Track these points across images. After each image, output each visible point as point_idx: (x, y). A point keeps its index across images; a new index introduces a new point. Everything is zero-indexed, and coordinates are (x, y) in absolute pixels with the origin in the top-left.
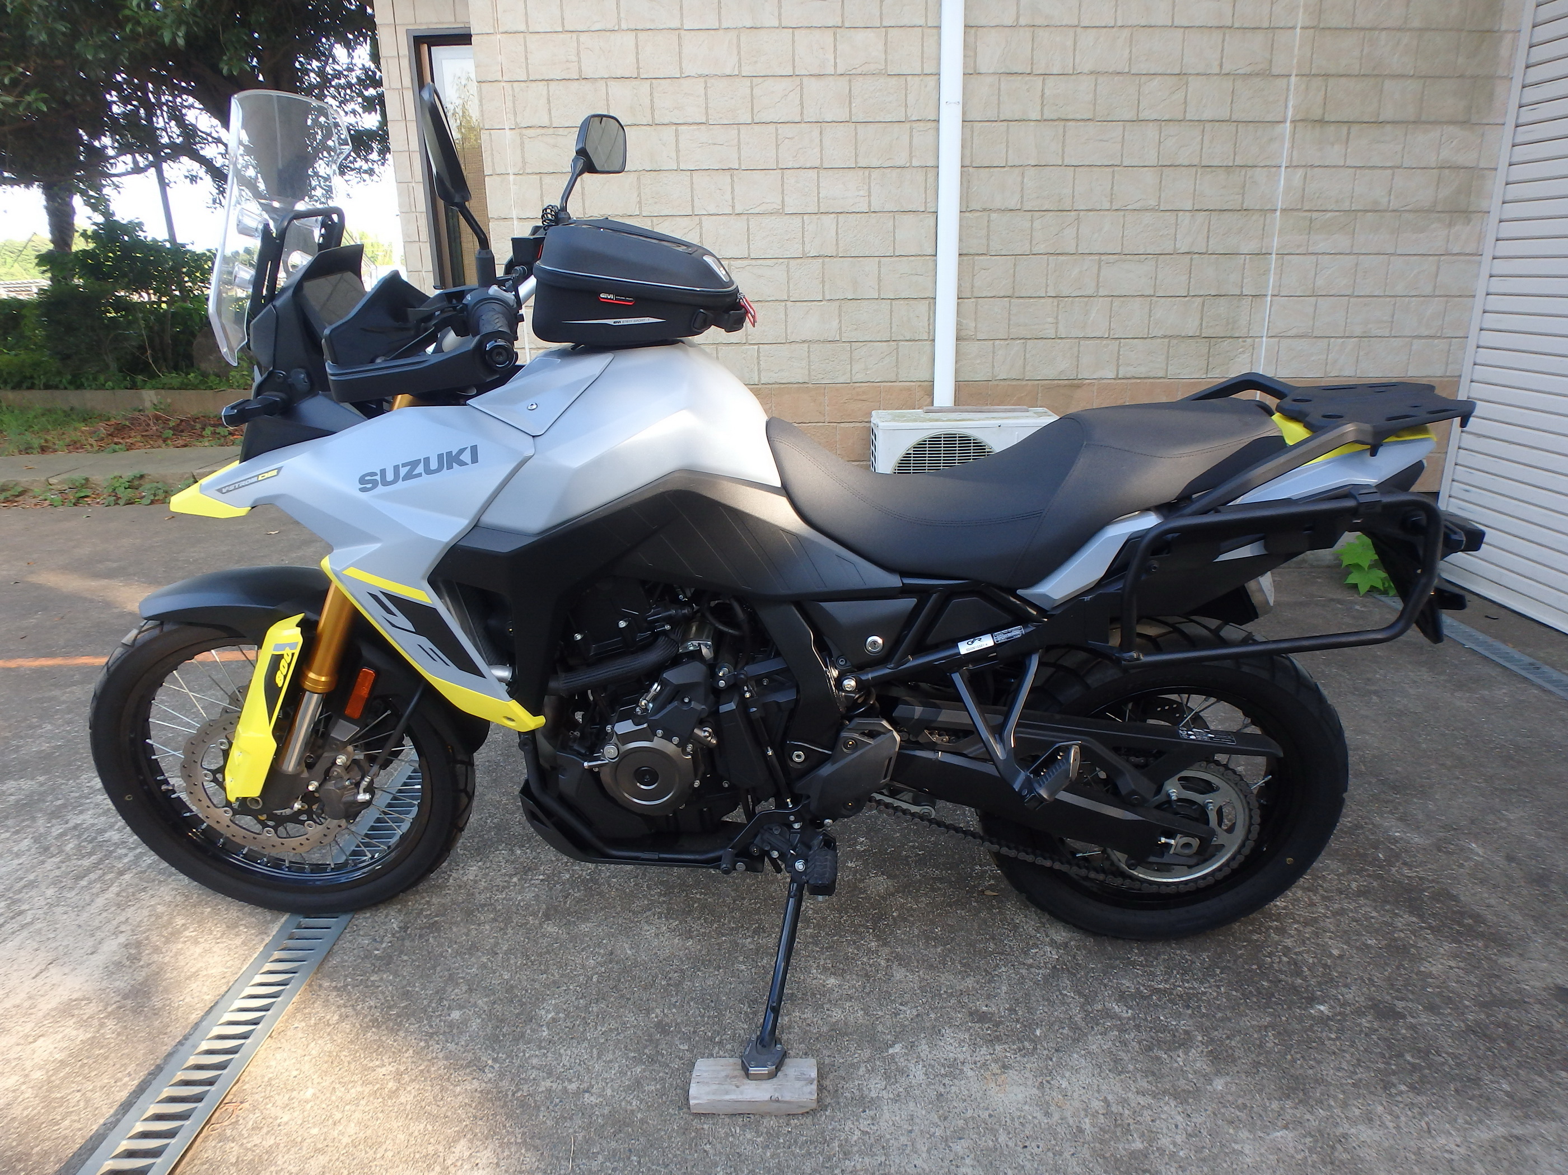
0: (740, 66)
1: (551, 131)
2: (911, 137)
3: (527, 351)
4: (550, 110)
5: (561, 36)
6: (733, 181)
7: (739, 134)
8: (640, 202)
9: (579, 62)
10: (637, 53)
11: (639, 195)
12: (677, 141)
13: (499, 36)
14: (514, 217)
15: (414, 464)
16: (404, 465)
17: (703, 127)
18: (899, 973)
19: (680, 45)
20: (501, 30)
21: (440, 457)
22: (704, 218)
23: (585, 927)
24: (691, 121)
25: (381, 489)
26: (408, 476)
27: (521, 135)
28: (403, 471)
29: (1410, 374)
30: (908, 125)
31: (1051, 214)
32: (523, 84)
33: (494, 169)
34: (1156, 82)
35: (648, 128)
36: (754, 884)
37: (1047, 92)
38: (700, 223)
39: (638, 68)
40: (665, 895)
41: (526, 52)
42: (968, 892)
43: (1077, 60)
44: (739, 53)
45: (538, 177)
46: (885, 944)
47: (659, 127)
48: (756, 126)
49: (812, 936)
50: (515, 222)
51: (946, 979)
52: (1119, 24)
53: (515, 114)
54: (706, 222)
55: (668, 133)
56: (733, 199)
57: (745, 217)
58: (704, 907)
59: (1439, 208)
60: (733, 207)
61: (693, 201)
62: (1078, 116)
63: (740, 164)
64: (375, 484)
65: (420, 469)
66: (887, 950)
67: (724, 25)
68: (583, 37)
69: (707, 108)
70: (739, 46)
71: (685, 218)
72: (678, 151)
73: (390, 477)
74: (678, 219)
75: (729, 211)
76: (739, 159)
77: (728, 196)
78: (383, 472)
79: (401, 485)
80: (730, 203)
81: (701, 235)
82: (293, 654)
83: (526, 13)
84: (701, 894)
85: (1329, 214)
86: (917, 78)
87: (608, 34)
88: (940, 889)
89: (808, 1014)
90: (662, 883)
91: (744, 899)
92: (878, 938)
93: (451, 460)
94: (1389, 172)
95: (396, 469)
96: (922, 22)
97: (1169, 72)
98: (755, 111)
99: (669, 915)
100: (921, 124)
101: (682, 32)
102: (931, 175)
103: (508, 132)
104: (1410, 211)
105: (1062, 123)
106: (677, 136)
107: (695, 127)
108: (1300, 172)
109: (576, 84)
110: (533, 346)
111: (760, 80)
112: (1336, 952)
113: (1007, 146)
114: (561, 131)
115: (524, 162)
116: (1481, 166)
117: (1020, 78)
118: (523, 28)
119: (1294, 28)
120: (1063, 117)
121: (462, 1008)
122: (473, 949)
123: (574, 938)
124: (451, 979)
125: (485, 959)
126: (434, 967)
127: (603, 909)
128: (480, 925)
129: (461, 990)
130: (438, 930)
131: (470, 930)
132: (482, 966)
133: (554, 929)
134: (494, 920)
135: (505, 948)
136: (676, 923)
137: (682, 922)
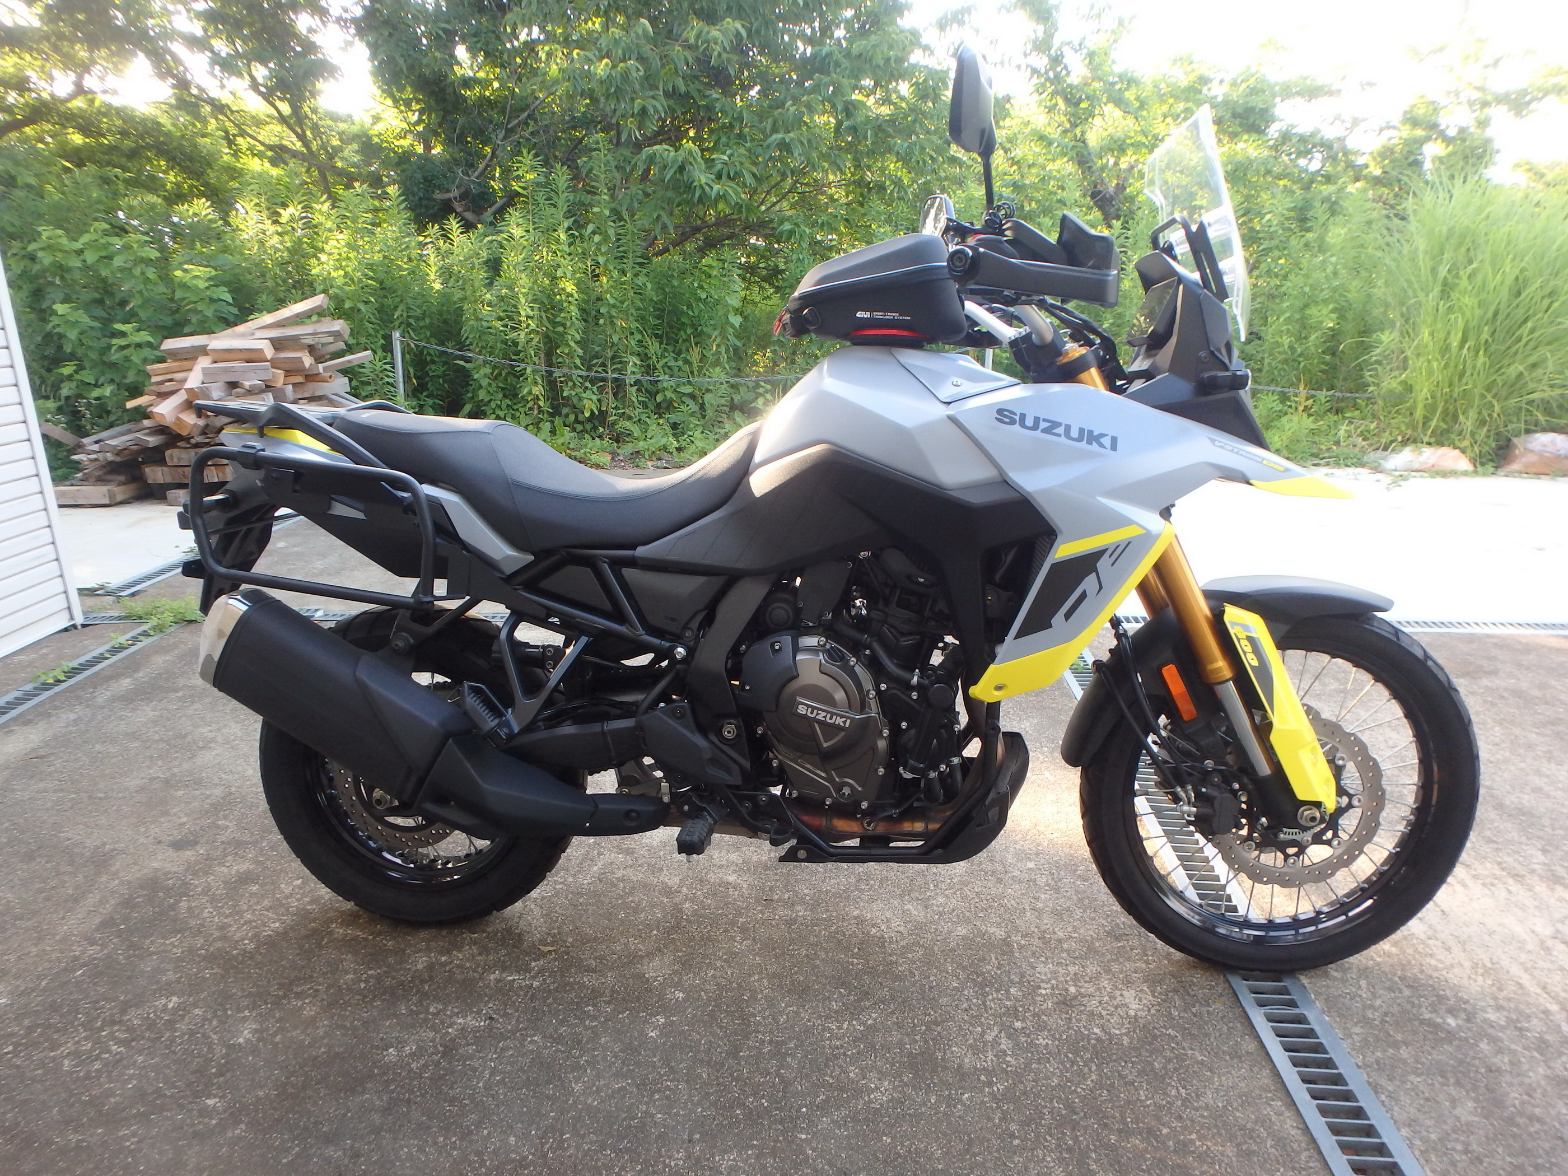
18: (674, 881)
23: (961, 931)
36: (796, 973)
40: (892, 963)
42: (568, 954)
46: (676, 905)
49: (741, 915)
51: (636, 876)
58: (847, 949)
66: (677, 900)
84: (852, 963)
88: (595, 959)
89: (755, 858)
90: (898, 978)
91: (807, 956)
92: (681, 911)
99: (881, 941)
121: (1030, 869)
122: (1058, 914)
123: (968, 921)
124: (1057, 890)
125: (1040, 905)
126: (1080, 900)
127: (953, 950)
128: (1071, 937)
129: (1042, 881)
130: (1109, 933)
131: (1075, 932)
132: (1037, 899)
133: (992, 930)
134: (1060, 941)
135: (1028, 914)
136: (874, 931)
137: (866, 933)
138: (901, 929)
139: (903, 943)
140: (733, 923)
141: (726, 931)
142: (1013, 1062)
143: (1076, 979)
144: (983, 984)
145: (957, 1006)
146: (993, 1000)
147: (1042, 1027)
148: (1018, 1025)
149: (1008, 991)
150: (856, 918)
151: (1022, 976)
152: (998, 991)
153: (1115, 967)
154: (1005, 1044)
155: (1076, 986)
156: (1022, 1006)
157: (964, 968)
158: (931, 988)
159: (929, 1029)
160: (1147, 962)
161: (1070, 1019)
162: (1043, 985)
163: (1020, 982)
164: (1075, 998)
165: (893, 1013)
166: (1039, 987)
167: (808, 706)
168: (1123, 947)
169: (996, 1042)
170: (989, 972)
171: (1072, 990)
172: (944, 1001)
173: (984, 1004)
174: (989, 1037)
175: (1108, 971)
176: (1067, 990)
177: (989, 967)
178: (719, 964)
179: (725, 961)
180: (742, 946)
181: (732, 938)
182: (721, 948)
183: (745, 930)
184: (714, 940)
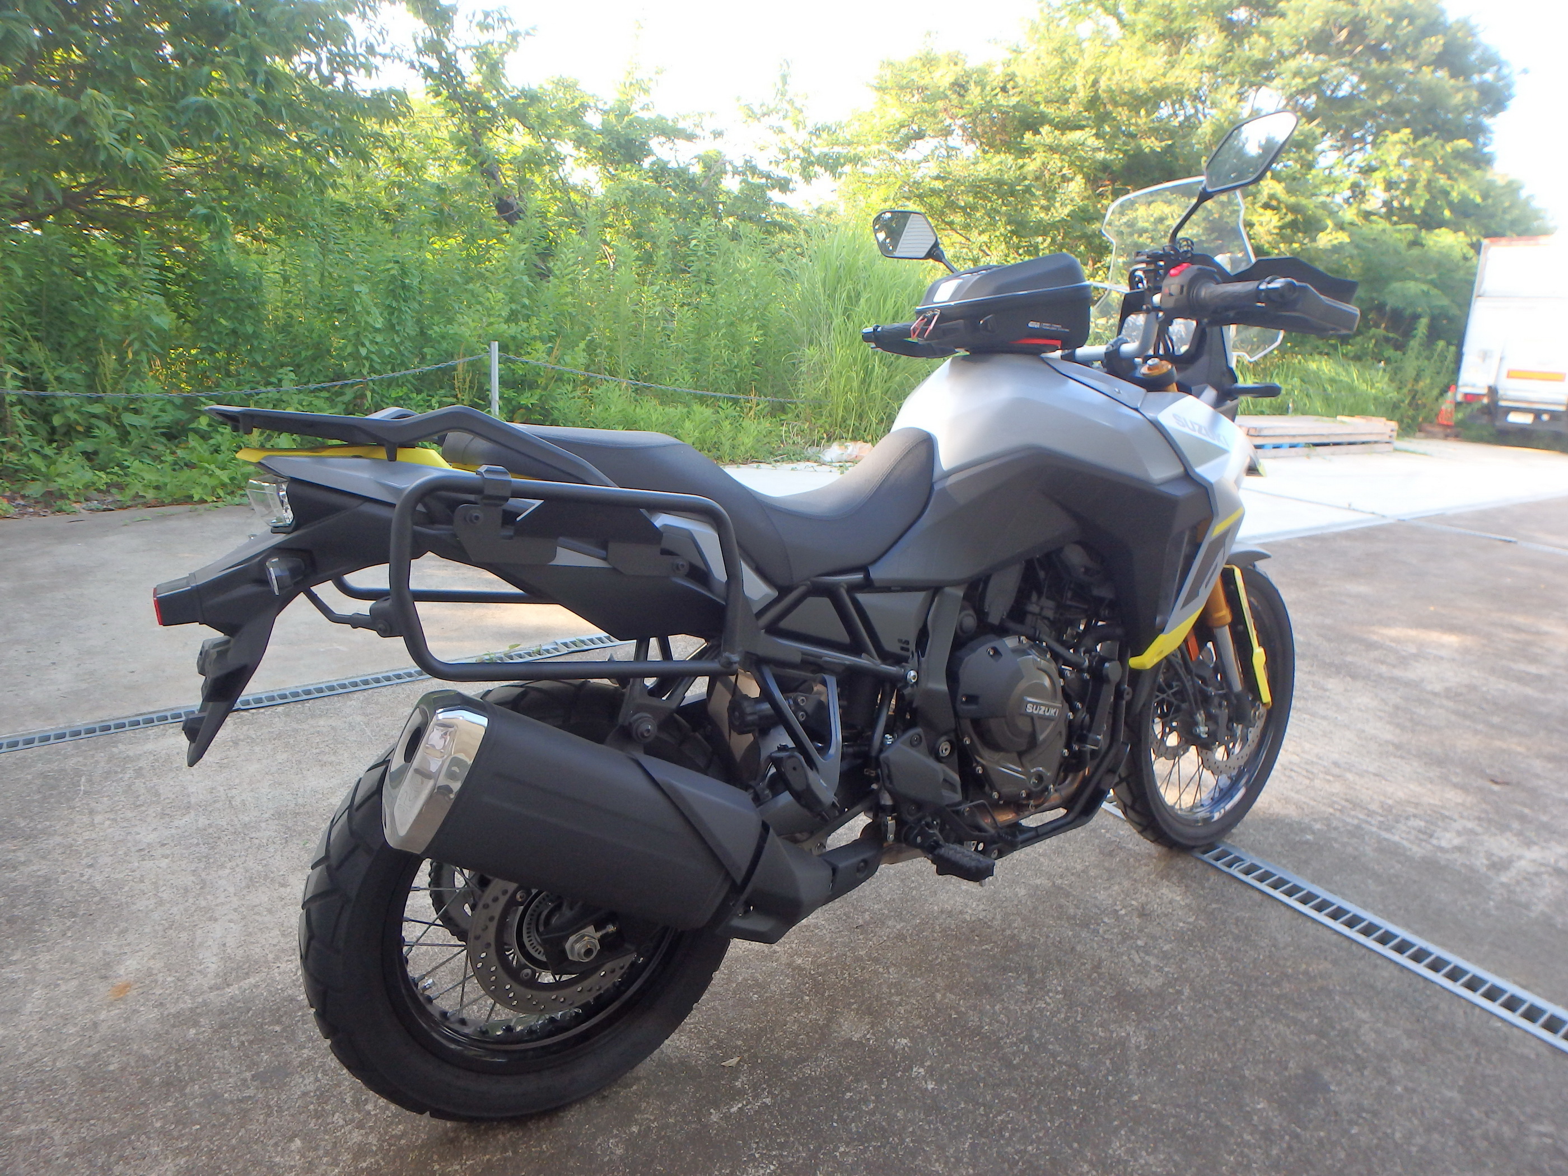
36: (961, 977)
40: (1012, 936)
42: (757, 1057)
46: (789, 965)
49: (855, 949)
58: (970, 940)
84: (988, 950)
88: (788, 1048)
90: (1031, 946)
91: (950, 959)
99: (983, 923)
127: (1035, 908)
136: (968, 918)
137: (964, 921)
138: (982, 907)
139: (998, 917)
140: (858, 959)
141: (863, 969)
142: (1171, 970)
143: (1126, 894)
144: (1085, 924)
145: (1092, 948)
146: (1104, 932)
147: (1153, 938)
148: (1140, 943)
149: (1104, 922)
150: (942, 912)
151: (1097, 907)
152: (1098, 925)
154: (1151, 960)
155: (1132, 899)
156: (1125, 929)
157: (1059, 918)
158: (1060, 942)
161: (1159, 924)
162: (1116, 908)
163: (1102, 912)
164: (1143, 908)
165: (1063, 974)
166: (1116, 911)
167: (1034, 703)
169: (1145, 961)
170: (1076, 914)
171: (1135, 903)
172: (1079, 948)
173: (1104, 938)
174: (1137, 960)
176: (1132, 905)
177: (1072, 910)
178: (897, 999)
179: (898, 994)
180: (893, 975)
181: (876, 972)
182: (880, 985)
183: (876, 961)
184: (865, 981)
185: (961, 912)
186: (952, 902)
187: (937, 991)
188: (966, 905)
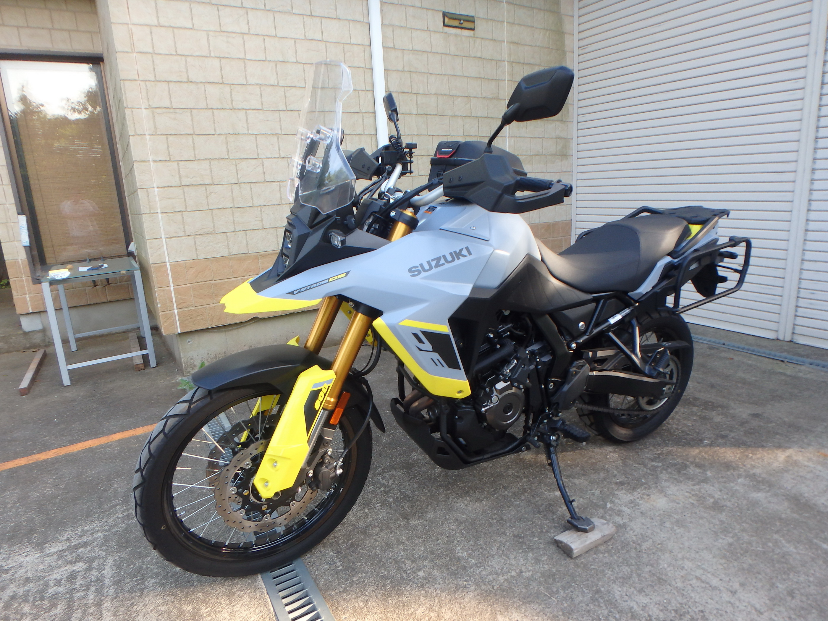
0: (278, 81)
1: (172, 110)
2: (363, 120)
3: (164, 239)
4: (170, 99)
5: (175, 57)
6: (278, 140)
7: (280, 116)
8: (228, 151)
9: (187, 72)
10: (221, 70)
11: (227, 147)
12: (247, 118)
13: (135, 54)
14: (151, 160)
15: (438, 259)
16: (433, 260)
17: (260, 111)
18: (576, 481)
19: (245, 68)
20: (136, 50)
21: (451, 254)
22: (264, 160)
24: (253, 108)
25: (423, 274)
26: (437, 266)
27: (153, 113)
28: (433, 263)
29: (556, 220)
30: (361, 115)
31: (425, 157)
32: (152, 83)
33: (135, 132)
34: (459, 99)
35: (230, 111)
37: (419, 102)
38: (263, 163)
39: (222, 78)
41: (154, 64)
43: (429, 88)
44: (277, 74)
45: (165, 136)
47: (236, 111)
48: (289, 112)
50: (152, 163)
51: (593, 476)
52: (444, 73)
53: (148, 99)
54: (266, 162)
55: (242, 114)
56: (279, 150)
57: (286, 159)
59: (558, 154)
60: (280, 154)
61: (258, 151)
62: (432, 113)
63: (281, 131)
64: (419, 272)
65: (442, 261)
67: (268, 59)
68: (189, 59)
69: (262, 102)
70: (277, 71)
71: (254, 160)
72: (247, 123)
73: (427, 267)
74: (250, 160)
75: (277, 156)
76: (281, 129)
77: (276, 148)
78: (421, 265)
79: (434, 270)
80: (278, 152)
81: (263, 169)
82: (329, 387)
83: (153, 43)
84: (462, 483)
85: (524, 157)
86: (363, 92)
87: (204, 58)
93: (458, 255)
94: (541, 139)
95: (428, 262)
96: (363, 66)
97: (464, 95)
98: (287, 104)
99: (460, 496)
100: (367, 114)
101: (246, 61)
102: (374, 139)
103: (144, 110)
104: (549, 155)
105: (426, 116)
106: (247, 115)
107: (256, 111)
108: (513, 139)
109: (186, 85)
110: (168, 236)
111: (289, 88)
112: (690, 425)
113: (405, 126)
114: (178, 111)
115: (156, 128)
116: (568, 137)
117: (407, 94)
118: (151, 50)
119: (505, 80)
120: (426, 113)
121: (420, 570)
122: (389, 545)
123: (431, 521)
124: (396, 561)
125: (401, 547)
126: (380, 561)
127: (428, 505)
128: (377, 535)
129: (408, 563)
130: (358, 546)
131: (376, 539)
132: (405, 550)
133: (417, 522)
134: (381, 530)
135: (404, 538)
136: (468, 498)
137: (470, 497)
138: (458, 505)
139: (451, 499)
140: (527, 477)
141: (524, 473)
142: (378, 478)
143: (367, 516)
144: (405, 497)
145: (409, 486)
146: (397, 493)
147: (373, 492)
148: (382, 489)
149: (394, 499)
150: (482, 501)
151: (391, 507)
152: (397, 498)
153: (350, 528)
154: (384, 481)
155: (366, 513)
156: (384, 496)
157: (417, 500)
158: (424, 488)
159: (415, 475)
160: (335, 537)
161: (363, 499)
162: (380, 507)
163: (390, 505)
164: (364, 508)
165: (431, 475)
166: (381, 506)
168: (348, 541)
169: (388, 481)
170: (406, 503)
171: (366, 511)
172: (416, 486)
173: (400, 491)
174: (391, 482)
175: (353, 525)
176: (369, 510)
177: (407, 505)
178: (509, 463)
179: (509, 465)
180: (510, 472)
181: (518, 472)
182: (516, 468)
183: (518, 477)
184: (523, 469)
185: (471, 501)
186: (475, 507)
187: (491, 467)
188: (466, 505)
